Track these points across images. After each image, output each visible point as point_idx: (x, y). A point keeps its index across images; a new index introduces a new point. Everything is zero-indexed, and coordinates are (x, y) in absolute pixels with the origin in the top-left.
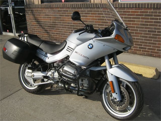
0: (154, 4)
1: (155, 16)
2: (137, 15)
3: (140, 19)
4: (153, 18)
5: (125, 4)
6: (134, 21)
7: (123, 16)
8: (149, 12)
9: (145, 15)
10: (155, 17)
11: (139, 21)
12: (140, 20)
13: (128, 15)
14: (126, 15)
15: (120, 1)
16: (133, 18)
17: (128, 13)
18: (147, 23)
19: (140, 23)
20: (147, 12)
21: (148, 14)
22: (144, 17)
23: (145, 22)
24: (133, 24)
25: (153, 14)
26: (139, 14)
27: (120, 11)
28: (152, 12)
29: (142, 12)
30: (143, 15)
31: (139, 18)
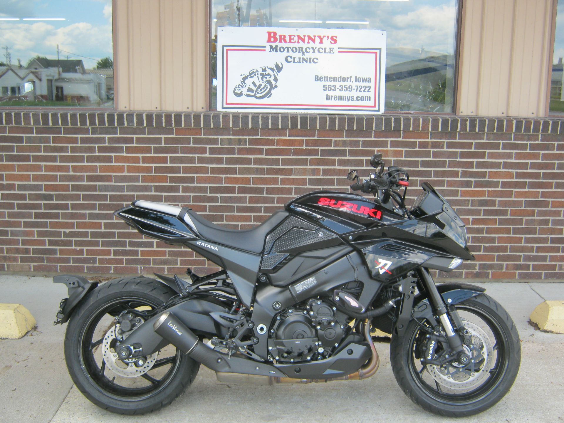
0: (351, 119)
1: (352, 153)
2: (296, 152)
3: (307, 165)
4: (348, 159)
5: (258, 117)
6: (289, 172)
7: (252, 155)
8: (335, 141)
9: (324, 153)
10: (352, 158)
11: (304, 172)
12: (309, 167)
13: (268, 152)
14: (260, 151)
15: (223, 108)
16: (285, 162)
17: (267, 147)
18: (330, 175)
19: (308, 177)
20: (329, 143)
21: (333, 148)
22: (319, 157)
23: (325, 172)
24: (284, 182)
25: (348, 148)
26: (304, 147)
27: (240, 139)
28: (344, 143)
29: (316, 143)
30: (316, 153)
31: (305, 162)
